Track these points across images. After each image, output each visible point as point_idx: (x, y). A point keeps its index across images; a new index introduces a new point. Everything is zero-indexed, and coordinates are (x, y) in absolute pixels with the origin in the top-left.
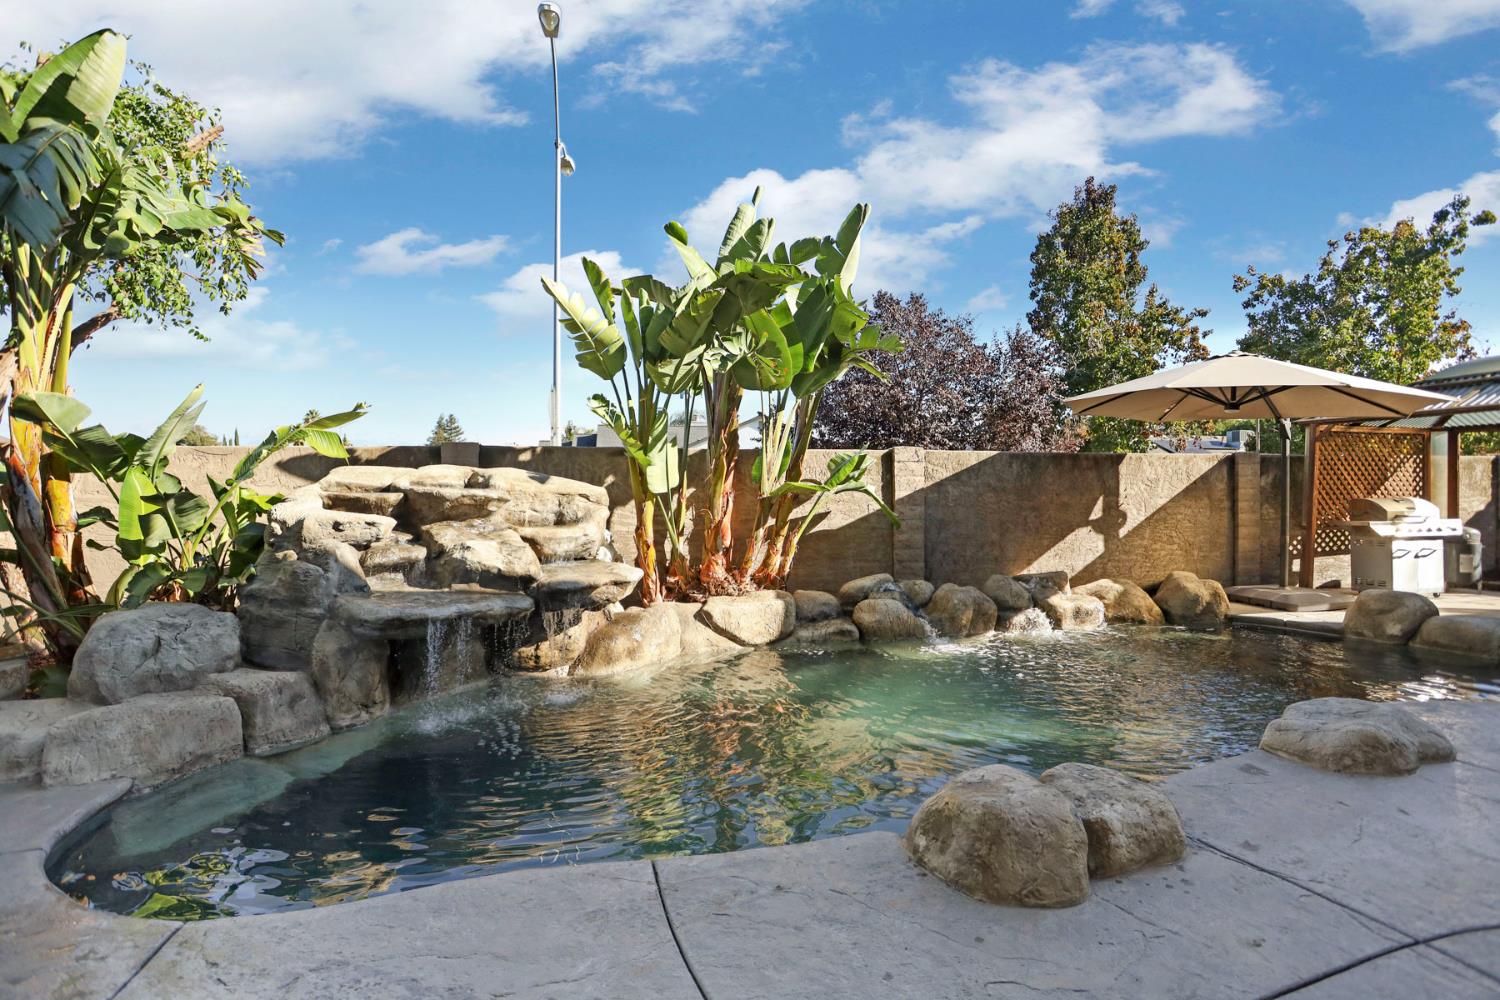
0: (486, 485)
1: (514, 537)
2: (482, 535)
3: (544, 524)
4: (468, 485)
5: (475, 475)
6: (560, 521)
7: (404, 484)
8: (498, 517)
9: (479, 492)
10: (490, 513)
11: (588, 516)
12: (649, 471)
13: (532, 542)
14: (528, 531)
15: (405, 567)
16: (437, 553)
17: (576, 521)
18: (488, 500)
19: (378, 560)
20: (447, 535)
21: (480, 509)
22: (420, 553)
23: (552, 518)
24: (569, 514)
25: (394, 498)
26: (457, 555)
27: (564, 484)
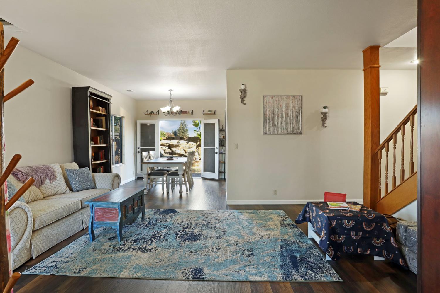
0: (179, 143)
1: (182, 150)
2: (178, 149)
3: (187, 148)
4: (177, 143)
5: (178, 141)
6: (189, 148)
7: (169, 143)
8: (181, 147)
9: (178, 144)
10: (179, 147)
11: (193, 147)
13: (185, 150)
14: (184, 149)
15: (169, 153)
16: (173, 151)
17: (191, 148)
18: (179, 145)
19: (166, 152)
20: (174, 149)
21: (178, 146)
22: (171, 151)
23: (188, 147)
24: (190, 147)
25: (168, 145)
26: (175, 151)
27: (190, 143)
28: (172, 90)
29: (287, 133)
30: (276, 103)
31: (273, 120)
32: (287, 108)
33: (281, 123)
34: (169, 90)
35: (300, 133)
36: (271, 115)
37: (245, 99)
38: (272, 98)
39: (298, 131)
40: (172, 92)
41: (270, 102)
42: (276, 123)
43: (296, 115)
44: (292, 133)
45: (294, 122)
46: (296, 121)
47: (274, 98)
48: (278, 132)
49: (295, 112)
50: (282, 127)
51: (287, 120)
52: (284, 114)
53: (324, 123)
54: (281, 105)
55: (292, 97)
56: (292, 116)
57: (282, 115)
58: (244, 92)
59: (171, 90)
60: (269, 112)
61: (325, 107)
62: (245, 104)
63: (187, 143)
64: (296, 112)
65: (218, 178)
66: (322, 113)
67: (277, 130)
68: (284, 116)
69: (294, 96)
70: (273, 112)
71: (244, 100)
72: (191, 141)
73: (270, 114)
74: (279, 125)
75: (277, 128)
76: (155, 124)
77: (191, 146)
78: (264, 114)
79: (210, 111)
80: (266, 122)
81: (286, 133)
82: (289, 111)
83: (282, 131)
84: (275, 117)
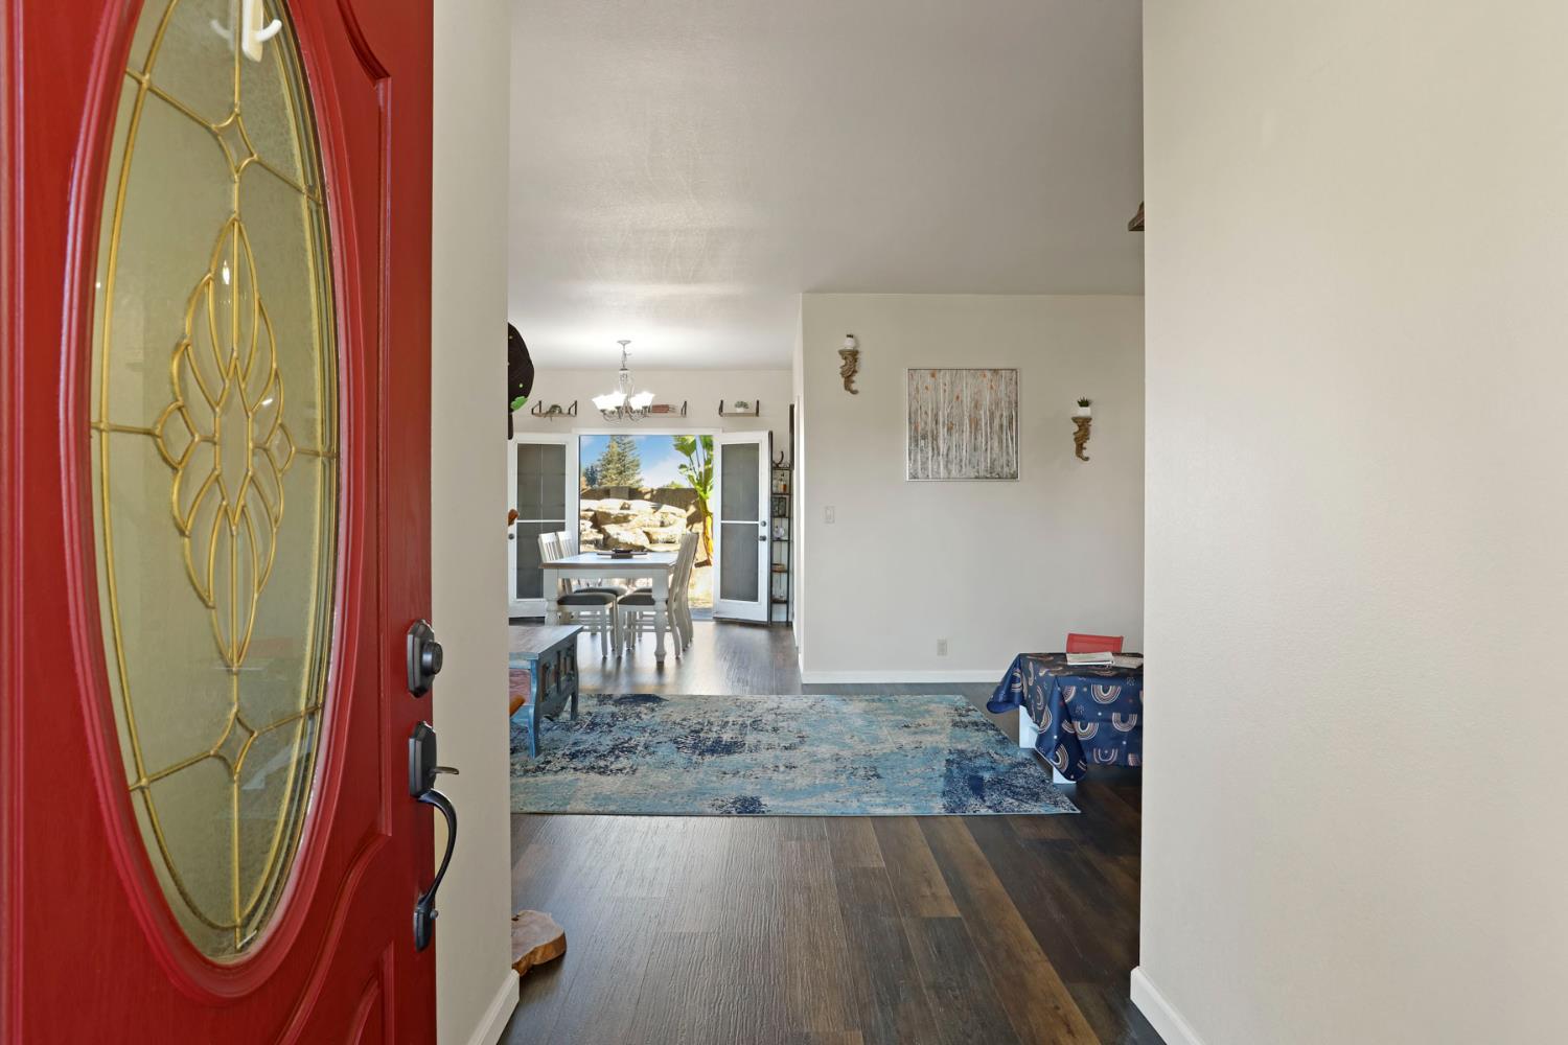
0: (628, 509)
1: (640, 531)
2: (626, 530)
3: (655, 526)
4: (622, 508)
5: (624, 504)
6: (662, 525)
7: (595, 508)
8: (634, 522)
9: (625, 512)
10: (629, 521)
11: (674, 522)
12: (707, 501)
13: (647, 534)
14: (646, 529)
15: (596, 543)
16: (607, 537)
17: (670, 524)
18: (628, 515)
19: (585, 538)
20: (611, 529)
21: (623, 520)
22: (601, 537)
23: (659, 524)
24: (666, 523)
25: (591, 514)
26: (615, 537)
27: (666, 508)
28: (629, 342)
29: (976, 478)
30: (945, 391)
31: (935, 438)
32: (977, 406)
33: (959, 447)
34: (619, 342)
35: (1014, 477)
36: (931, 425)
37: (854, 378)
38: (933, 376)
39: (1006, 469)
40: (628, 348)
41: (927, 388)
42: (943, 448)
43: (1001, 426)
44: (989, 476)
45: (996, 444)
46: (1001, 441)
47: (937, 375)
48: (949, 474)
49: (998, 414)
50: (961, 461)
51: (976, 439)
52: (967, 421)
53: (1080, 448)
54: (958, 398)
55: (988, 374)
56: (991, 428)
57: (961, 424)
58: (851, 357)
59: (624, 343)
60: (924, 416)
61: (1084, 403)
62: (854, 392)
63: (656, 509)
64: (1002, 415)
65: (766, 620)
66: (1075, 420)
67: (946, 466)
68: (966, 427)
69: (995, 371)
70: (936, 415)
71: (853, 382)
72: (669, 504)
73: (926, 423)
74: (953, 453)
75: (947, 462)
76: (564, 446)
77: (669, 519)
78: (910, 423)
79: (744, 405)
80: (917, 445)
81: (972, 475)
82: (982, 412)
83: (960, 471)
84: (943, 431)
